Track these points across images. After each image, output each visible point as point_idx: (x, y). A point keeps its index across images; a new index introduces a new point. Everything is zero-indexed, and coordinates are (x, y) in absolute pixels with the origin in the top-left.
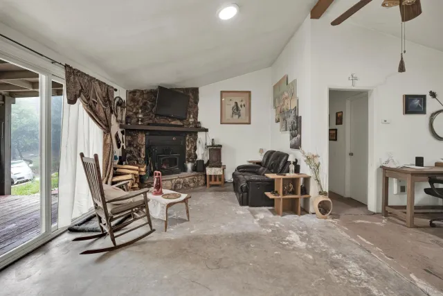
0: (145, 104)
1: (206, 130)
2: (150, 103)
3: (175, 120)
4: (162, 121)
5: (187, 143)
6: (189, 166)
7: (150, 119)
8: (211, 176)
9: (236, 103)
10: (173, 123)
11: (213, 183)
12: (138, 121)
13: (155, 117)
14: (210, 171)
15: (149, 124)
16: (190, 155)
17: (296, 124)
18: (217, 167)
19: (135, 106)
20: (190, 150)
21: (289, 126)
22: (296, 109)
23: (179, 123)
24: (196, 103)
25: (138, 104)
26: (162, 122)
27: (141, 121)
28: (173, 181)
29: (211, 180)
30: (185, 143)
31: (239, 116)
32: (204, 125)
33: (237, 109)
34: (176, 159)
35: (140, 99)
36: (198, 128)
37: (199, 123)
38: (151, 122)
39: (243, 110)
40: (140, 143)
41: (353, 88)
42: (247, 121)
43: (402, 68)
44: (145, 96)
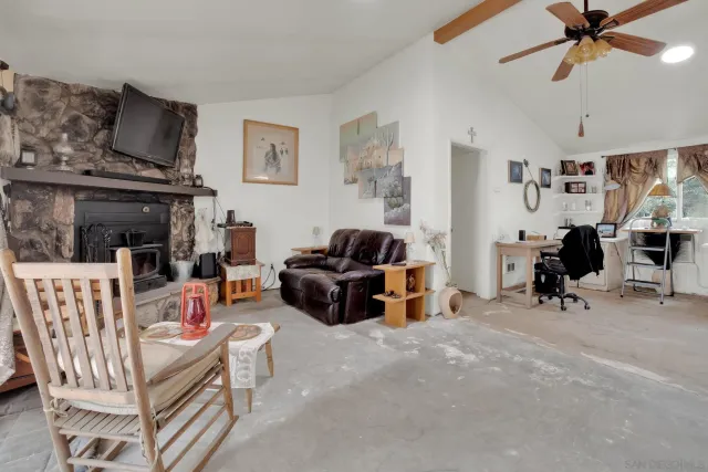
0: (75, 120)
1: (213, 193)
2: (88, 120)
3: (149, 168)
4: (121, 168)
5: (173, 219)
6: (184, 268)
7: (89, 160)
8: (234, 283)
9: (273, 146)
10: (145, 173)
11: (239, 295)
12: (57, 161)
13: (103, 156)
14: (234, 274)
15: (88, 173)
16: (179, 245)
17: (400, 188)
18: (248, 264)
19: (43, 120)
20: (180, 234)
21: (384, 191)
22: (400, 166)
23: (158, 174)
24: (192, 136)
25: (53, 118)
26: (120, 171)
27: (67, 163)
28: (160, 305)
29: (234, 292)
30: (169, 220)
31: (278, 169)
32: (208, 183)
33: (275, 156)
34: (154, 255)
35: (62, 105)
36: (198, 188)
37: (199, 177)
38: (90, 166)
39: (284, 160)
40: (61, 219)
41: (472, 145)
42: (292, 181)
43: (581, 134)
44: (76, 101)
